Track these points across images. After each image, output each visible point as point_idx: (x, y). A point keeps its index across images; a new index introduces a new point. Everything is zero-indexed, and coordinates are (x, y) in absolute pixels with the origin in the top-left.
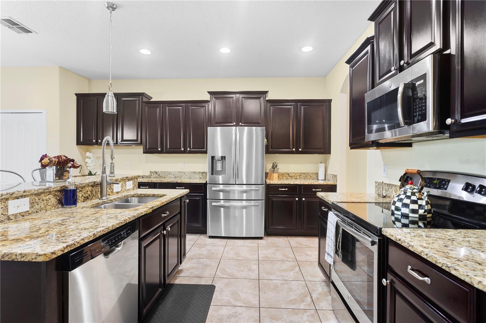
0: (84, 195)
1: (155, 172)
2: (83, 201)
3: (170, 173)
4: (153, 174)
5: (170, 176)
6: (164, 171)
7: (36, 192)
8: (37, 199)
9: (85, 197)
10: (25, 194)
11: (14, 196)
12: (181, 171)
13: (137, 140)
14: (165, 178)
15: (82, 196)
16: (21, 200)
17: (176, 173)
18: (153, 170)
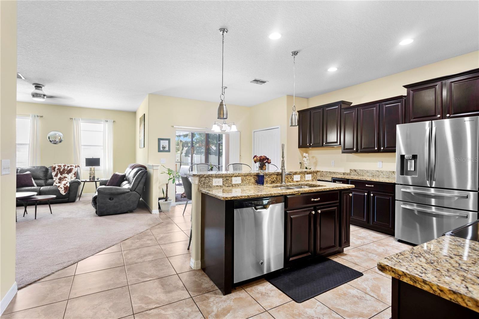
0: (271, 180)
1: (354, 170)
2: (271, 184)
3: (367, 172)
4: (353, 171)
5: (368, 174)
6: (362, 169)
7: (244, 175)
8: (245, 178)
9: (272, 181)
10: (239, 175)
11: (234, 175)
12: (379, 170)
13: (337, 142)
14: (363, 176)
15: (270, 180)
16: (237, 178)
17: (373, 172)
18: (353, 169)
